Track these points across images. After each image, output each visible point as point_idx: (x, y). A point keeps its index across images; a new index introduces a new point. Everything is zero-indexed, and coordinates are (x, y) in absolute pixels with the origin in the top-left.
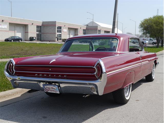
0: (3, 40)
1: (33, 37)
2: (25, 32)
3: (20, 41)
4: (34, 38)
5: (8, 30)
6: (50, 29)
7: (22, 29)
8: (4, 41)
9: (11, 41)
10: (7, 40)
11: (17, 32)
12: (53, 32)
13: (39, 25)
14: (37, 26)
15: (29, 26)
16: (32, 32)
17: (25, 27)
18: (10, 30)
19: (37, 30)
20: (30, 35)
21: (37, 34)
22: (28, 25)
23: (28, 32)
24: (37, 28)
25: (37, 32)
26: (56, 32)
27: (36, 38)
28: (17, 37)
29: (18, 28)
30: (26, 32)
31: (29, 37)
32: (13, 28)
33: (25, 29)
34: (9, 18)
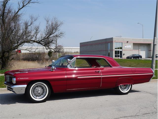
2: (149, 51)
3: (140, 58)
4: (157, 55)
5: (132, 49)
7: (146, 48)
8: (126, 59)
9: (131, 58)
10: (128, 58)
11: (141, 51)
17: (148, 46)
18: (134, 49)
22: (151, 44)
23: (151, 50)
28: (138, 55)
29: (142, 47)
32: (137, 47)
33: (149, 48)
34: (133, 39)
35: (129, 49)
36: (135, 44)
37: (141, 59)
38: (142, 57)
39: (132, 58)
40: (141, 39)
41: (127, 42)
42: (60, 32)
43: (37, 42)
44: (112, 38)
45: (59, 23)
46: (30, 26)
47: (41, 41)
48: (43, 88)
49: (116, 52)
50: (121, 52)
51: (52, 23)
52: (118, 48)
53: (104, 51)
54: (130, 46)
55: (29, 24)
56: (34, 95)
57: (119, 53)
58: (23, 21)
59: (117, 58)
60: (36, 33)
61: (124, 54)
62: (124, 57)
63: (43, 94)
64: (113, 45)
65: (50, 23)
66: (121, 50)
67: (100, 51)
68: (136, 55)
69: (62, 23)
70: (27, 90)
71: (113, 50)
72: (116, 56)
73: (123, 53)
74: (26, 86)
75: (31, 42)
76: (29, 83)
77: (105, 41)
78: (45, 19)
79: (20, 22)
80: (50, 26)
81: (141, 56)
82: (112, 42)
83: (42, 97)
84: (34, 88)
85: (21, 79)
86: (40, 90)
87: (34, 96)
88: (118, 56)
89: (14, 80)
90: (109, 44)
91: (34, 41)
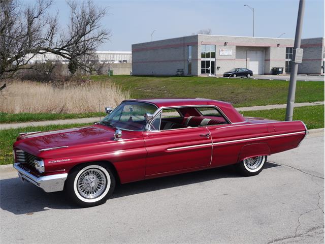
0: (221, 75)
1: (279, 68)
2: (265, 60)
3: (249, 75)
4: (280, 70)
5: (234, 57)
6: (311, 51)
7: (259, 54)
8: (222, 77)
9: (232, 76)
10: (226, 75)
11: (251, 60)
12: (316, 58)
13: (291, 47)
14: (287, 48)
15: (271, 48)
16: (278, 59)
17: (265, 50)
18: (238, 57)
19: (287, 55)
20: (273, 65)
21: (287, 62)
22: (269, 47)
23: (269, 60)
24: (287, 51)
25: (287, 58)
26: (321, 56)
27: (282, 70)
28: (244, 70)
29: (252, 54)
30: (267, 60)
31: (271, 68)
32: (243, 53)
33: (265, 54)
34: (236, 38)
35: (229, 58)
36: (239, 48)
37: (251, 77)
38: (252, 73)
39: (235, 76)
40: (250, 39)
41: (225, 44)
42: (100, 29)
43: (53, 52)
44: (196, 37)
45: (97, 12)
46: (37, 17)
47: (62, 49)
48: (99, 176)
49: (203, 62)
50: (213, 63)
51: (83, 12)
52: (208, 57)
53: (180, 61)
54: (230, 52)
55: (36, 14)
56: (81, 192)
57: (209, 67)
58: (24, 9)
59: (205, 75)
60: (52, 33)
61: (218, 68)
62: (219, 73)
63: (99, 188)
64: (197, 49)
65: (79, 11)
66: (213, 60)
67: (172, 61)
68: (241, 69)
69: (103, 13)
70: (68, 183)
71: (197, 60)
72: (203, 72)
73: (217, 65)
74: (65, 175)
75: (41, 51)
76: (72, 170)
77: (183, 42)
78: (68, 3)
79: (17, 10)
80: (79, 18)
81: (252, 71)
82: (197, 43)
83: (98, 195)
84: (81, 178)
85: (55, 162)
86: (92, 180)
87: (83, 194)
88: (208, 72)
89: (41, 166)
90: (190, 47)
91: (47, 50)
